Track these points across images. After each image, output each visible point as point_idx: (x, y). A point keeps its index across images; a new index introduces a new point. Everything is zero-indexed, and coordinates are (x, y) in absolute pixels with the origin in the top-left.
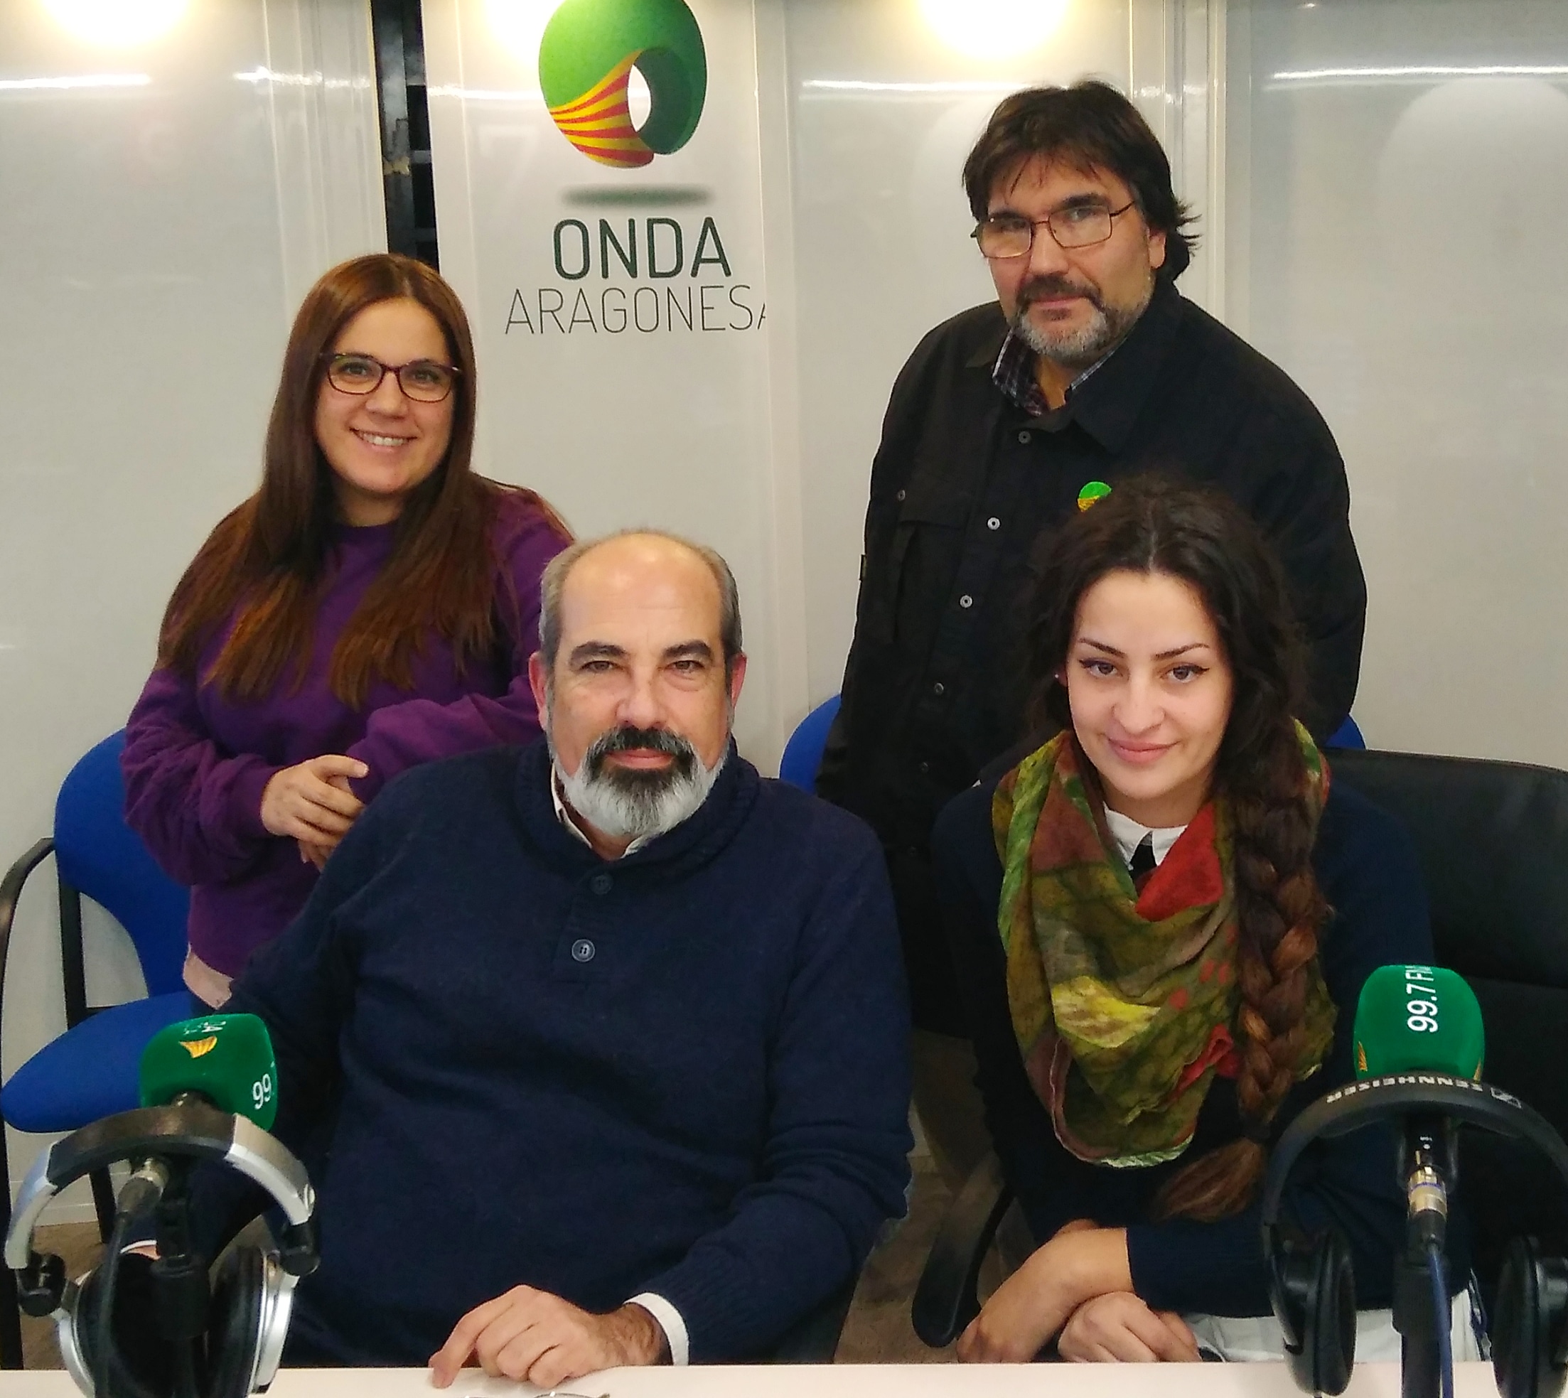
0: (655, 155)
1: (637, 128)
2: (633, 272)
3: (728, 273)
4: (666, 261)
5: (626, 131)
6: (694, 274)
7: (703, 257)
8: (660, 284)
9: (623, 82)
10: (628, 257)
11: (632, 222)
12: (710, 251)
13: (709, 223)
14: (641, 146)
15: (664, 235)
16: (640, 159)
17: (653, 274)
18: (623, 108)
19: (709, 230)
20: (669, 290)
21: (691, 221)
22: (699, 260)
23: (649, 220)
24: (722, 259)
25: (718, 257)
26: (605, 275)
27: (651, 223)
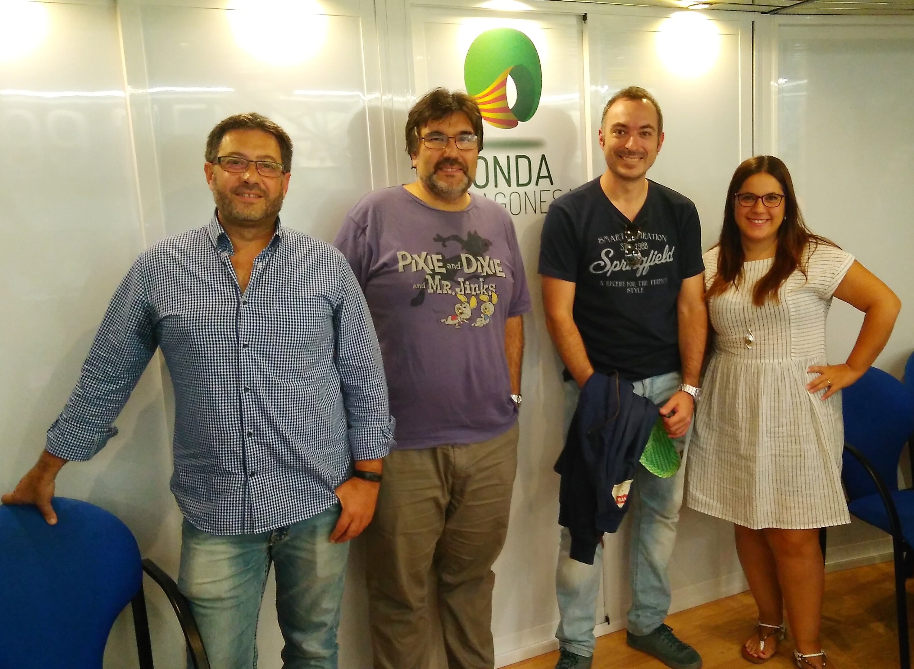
0: (519, 122)
1: (510, 108)
2: (509, 186)
3: (552, 184)
4: (524, 179)
5: (505, 109)
6: (537, 184)
7: (541, 175)
8: (522, 190)
9: (504, 84)
10: (507, 177)
11: (508, 157)
12: (544, 173)
13: (543, 157)
14: (512, 117)
15: (523, 163)
16: (512, 124)
17: (519, 185)
18: (504, 97)
19: (544, 162)
20: (526, 193)
21: (535, 156)
22: (539, 177)
23: (516, 156)
24: (549, 177)
25: (547, 175)
26: (496, 186)
27: (517, 157)
